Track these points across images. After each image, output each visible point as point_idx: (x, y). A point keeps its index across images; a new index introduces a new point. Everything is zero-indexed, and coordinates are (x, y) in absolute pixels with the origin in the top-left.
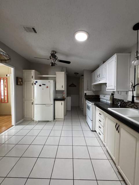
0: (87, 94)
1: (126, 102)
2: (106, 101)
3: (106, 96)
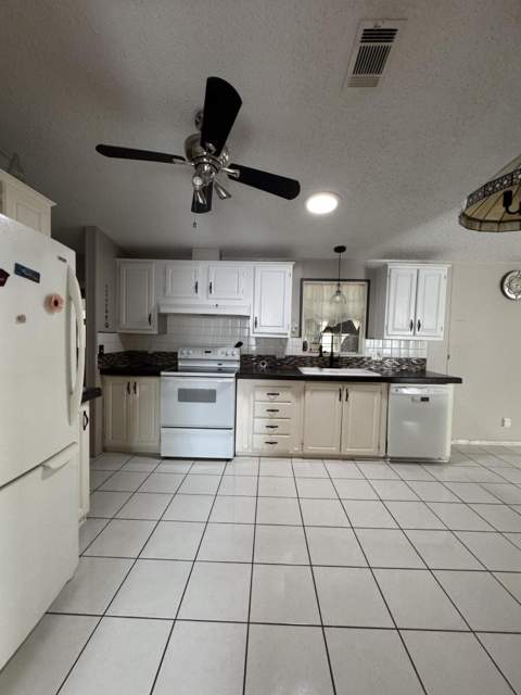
0: (106, 352)
1: (282, 359)
2: (217, 366)
3: (219, 351)
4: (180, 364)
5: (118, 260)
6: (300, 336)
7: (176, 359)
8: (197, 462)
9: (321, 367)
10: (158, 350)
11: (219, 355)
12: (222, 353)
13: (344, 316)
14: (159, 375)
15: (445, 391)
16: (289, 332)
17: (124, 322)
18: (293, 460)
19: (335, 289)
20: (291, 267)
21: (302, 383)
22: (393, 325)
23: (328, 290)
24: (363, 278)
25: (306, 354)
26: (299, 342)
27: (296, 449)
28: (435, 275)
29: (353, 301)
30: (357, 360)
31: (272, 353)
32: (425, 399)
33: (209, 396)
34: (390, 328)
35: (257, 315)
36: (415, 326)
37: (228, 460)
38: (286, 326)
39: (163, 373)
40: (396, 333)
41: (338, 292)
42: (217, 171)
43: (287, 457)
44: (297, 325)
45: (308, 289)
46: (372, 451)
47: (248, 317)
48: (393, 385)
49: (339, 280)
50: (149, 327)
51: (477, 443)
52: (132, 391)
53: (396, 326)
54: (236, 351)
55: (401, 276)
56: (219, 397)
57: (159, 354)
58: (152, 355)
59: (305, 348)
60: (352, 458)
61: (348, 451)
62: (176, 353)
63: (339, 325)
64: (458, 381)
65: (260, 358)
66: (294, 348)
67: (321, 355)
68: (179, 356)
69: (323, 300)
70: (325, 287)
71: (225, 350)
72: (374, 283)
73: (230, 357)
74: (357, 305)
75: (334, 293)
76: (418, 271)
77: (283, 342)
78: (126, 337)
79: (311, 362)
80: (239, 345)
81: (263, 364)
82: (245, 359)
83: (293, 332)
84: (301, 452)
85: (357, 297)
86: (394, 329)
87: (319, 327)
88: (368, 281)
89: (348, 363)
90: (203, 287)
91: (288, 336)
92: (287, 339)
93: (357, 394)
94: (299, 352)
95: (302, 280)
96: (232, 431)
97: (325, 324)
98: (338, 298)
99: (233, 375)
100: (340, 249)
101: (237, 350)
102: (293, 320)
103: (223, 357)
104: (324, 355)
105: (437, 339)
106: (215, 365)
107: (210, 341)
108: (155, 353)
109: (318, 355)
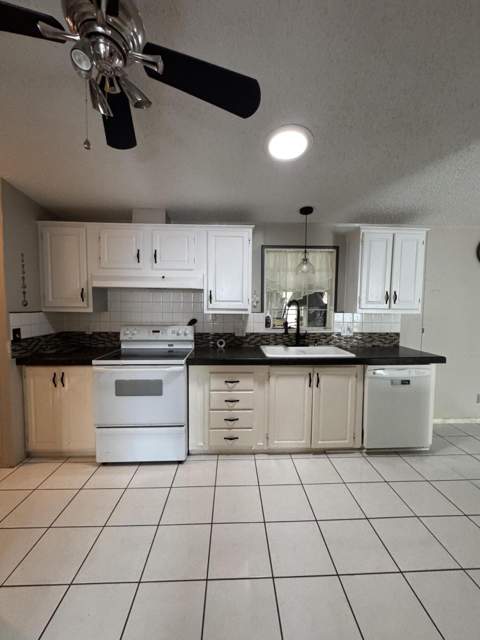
0: (23, 336)
1: (242, 338)
2: (167, 347)
3: (170, 330)
4: (123, 346)
5: (40, 223)
6: (262, 311)
7: (118, 340)
8: (142, 468)
9: (287, 345)
10: (98, 330)
11: (169, 334)
12: (173, 332)
13: (310, 287)
14: (90, 364)
15: (427, 373)
16: (250, 307)
17: (50, 299)
18: (257, 457)
19: (301, 256)
20: (251, 230)
21: (266, 368)
22: (367, 298)
23: (292, 258)
24: (332, 245)
25: (269, 331)
26: (262, 317)
27: (260, 444)
28: (412, 240)
29: (320, 270)
30: (326, 336)
31: (231, 331)
32: (406, 382)
33: (153, 388)
34: (363, 301)
35: (211, 288)
36: (390, 297)
37: (180, 462)
38: (245, 300)
39: (94, 362)
40: (370, 306)
41: (305, 260)
42: (124, 57)
43: (251, 454)
44: (259, 299)
45: (271, 258)
46: (346, 443)
47: (201, 291)
48: (369, 367)
49: (306, 247)
50: (82, 304)
51: (451, 421)
52: (59, 383)
53: (370, 299)
54: (190, 330)
55: (375, 241)
56: (165, 389)
57: (99, 334)
58: (91, 336)
59: (268, 324)
60: (324, 452)
61: (321, 444)
62: (118, 334)
63: (305, 297)
64: (441, 360)
65: (218, 336)
66: (255, 325)
67: (286, 332)
68: (122, 337)
69: (286, 270)
70: (289, 255)
71: (176, 328)
72: (343, 251)
73: (182, 337)
74: (324, 274)
75: (300, 261)
76: (394, 235)
77: (242, 319)
78: (54, 317)
79: (275, 340)
80: (193, 322)
81: (221, 343)
82: (199, 338)
83: (255, 307)
84: (265, 448)
85: (324, 266)
86: (368, 302)
87: (283, 300)
88: (337, 248)
89: (316, 340)
90: (146, 256)
91: (249, 312)
92: (247, 315)
93: (330, 378)
94: (261, 329)
95: (263, 247)
96: (183, 429)
97: (289, 296)
98: (305, 267)
99: (183, 361)
100: (306, 211)
101: (190, 328)
102: (254, 293)
103: (174, 337)
104: (290, 331)
105: (415, 312)
106: (165, 346)
107: (158, 318)
108: (94, 333)
109: (283, 331)
